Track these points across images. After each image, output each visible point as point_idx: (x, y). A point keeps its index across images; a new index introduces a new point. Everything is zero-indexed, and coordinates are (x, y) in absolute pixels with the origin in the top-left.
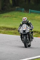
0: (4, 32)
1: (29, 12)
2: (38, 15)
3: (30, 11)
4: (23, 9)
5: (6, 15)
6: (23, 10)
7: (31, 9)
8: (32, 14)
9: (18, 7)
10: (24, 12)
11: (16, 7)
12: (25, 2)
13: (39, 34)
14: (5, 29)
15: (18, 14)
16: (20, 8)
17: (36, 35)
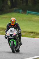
0: (2, 33)
1: (27, 14)
2: (35, 16)
3: (28, 12)
4: (21, 10)
5: (5, 16)
6: (20, 12)
7: (29, 10)
8: (30, 15)
9: (16, 9)
10: (22, 13)
11: (14, 9)
12: (23, 3)
13: (36, 35)
14: (3, 30)
15: (16, 15)
16: (18, 9)
17: (33, 35)
